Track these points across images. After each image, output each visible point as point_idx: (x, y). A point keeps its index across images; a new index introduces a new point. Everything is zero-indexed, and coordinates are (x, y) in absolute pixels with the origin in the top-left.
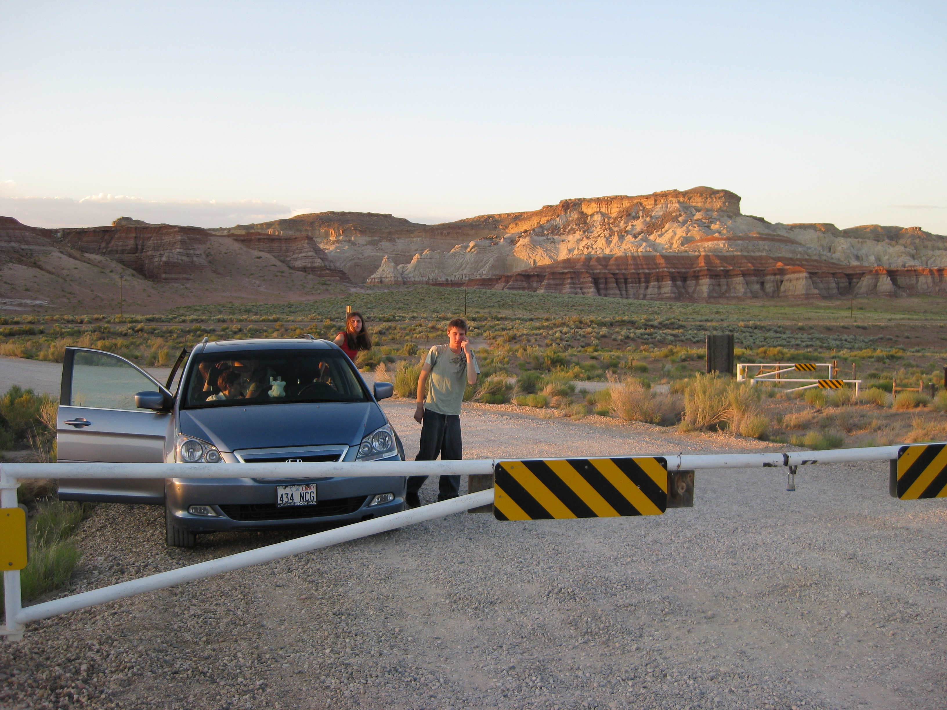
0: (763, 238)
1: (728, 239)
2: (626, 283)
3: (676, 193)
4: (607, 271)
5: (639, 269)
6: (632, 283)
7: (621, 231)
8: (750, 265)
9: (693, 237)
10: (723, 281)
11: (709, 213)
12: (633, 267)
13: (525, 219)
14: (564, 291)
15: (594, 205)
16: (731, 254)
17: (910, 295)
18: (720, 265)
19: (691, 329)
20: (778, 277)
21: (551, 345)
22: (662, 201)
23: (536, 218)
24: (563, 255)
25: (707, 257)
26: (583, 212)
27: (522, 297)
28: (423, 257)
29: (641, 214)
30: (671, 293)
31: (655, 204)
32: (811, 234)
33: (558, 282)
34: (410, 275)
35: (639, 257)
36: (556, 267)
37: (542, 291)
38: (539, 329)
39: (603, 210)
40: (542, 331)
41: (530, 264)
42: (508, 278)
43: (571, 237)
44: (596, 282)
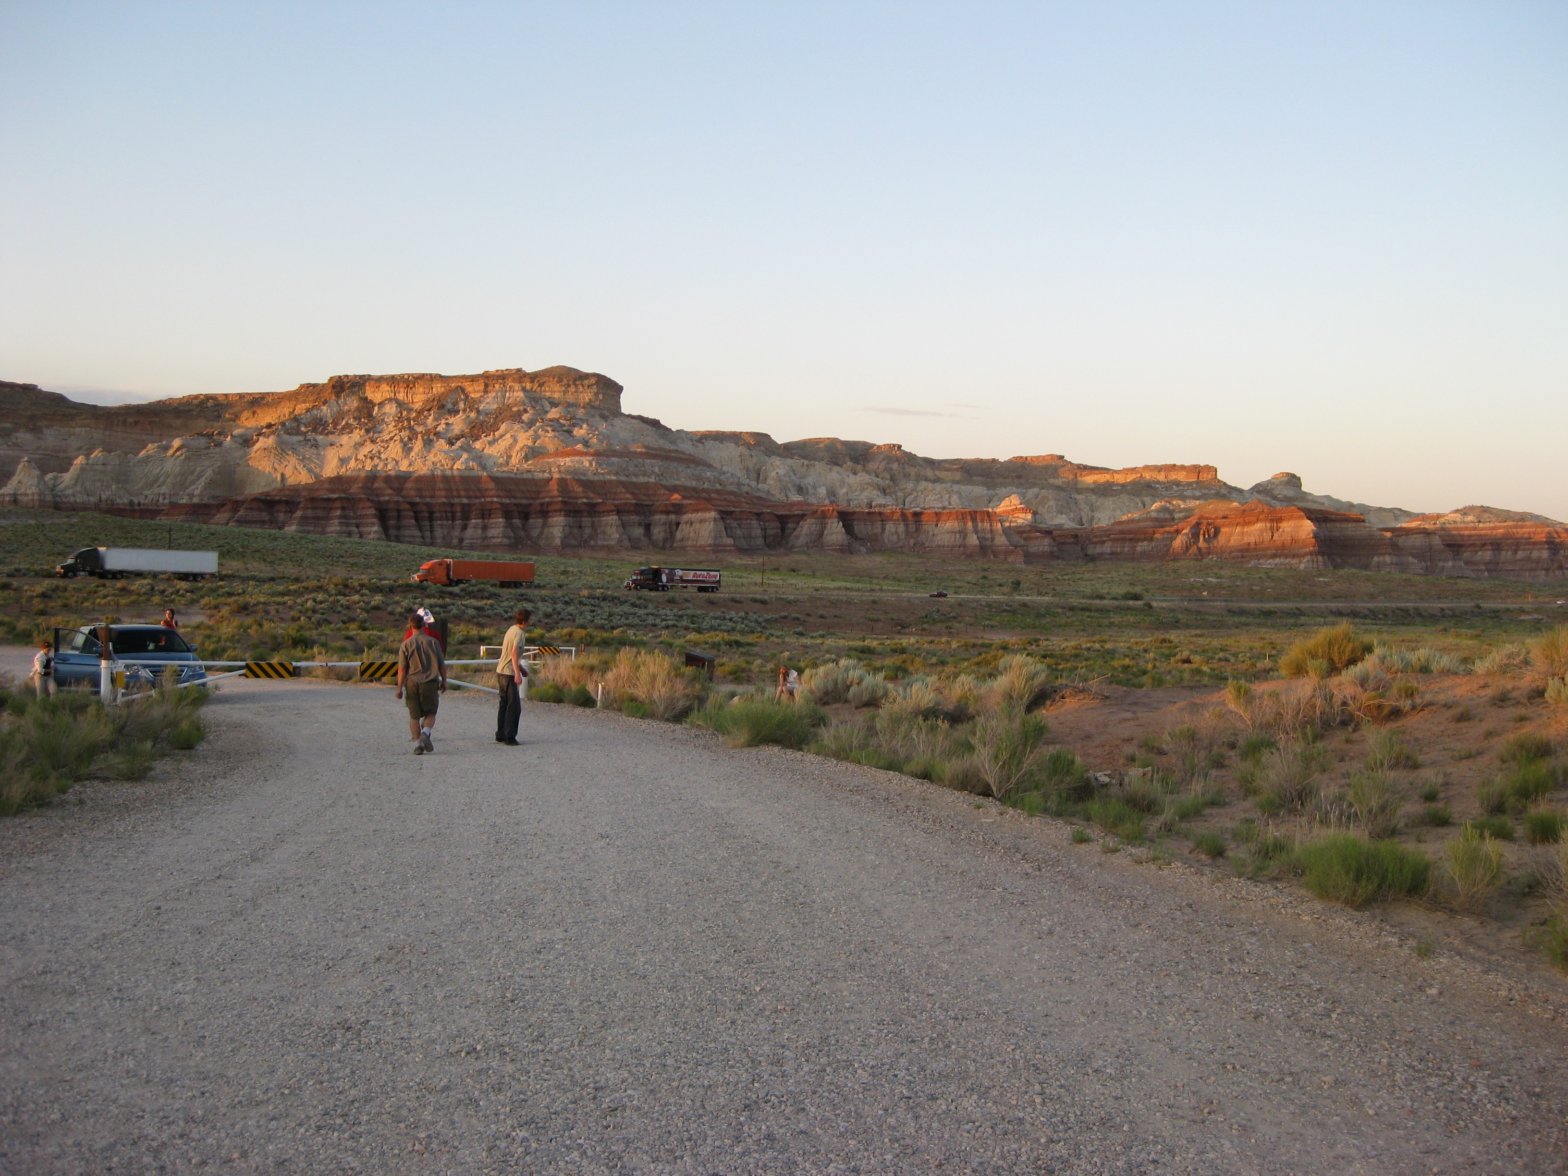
0: (652, 454)
1: (597, 454)
2: (431, 519)
3: (520, 375)
4: (401, 499)
5: (453, 497)
6: (441, 519)
7: (428, 432)
8: (628, 496)
9: (545, 448)
10: (586, 521)
11: (571, 409)
12: (443, 493)
13: (268, 405)
14: (330, 529)
15: (385, 387)
16: (601, 478)
17: (871, 551)
18: (582, 495)
19: (507, 600)
20: (673, 517)
21: (299, 618)
22: (497, 386)
23: (288, 404)
24: (330, 469)
25: (562, 482)
26: (366, 398)
27: (259, 540)
28: (91, 462)
29: (461, 405)
30: (503, 537)
31: (486, 391)
32: (731, 450)
33: (321, 513)
34: (67, 492)
35: (453, 477)
36: (318, 490)
37: (294, 528)
38: (283, 594)
39: (401, 396)
40: (286, 598)
41: (275, 480)
42: (236, 505)
43: (345, 439)
44: (382, 515)
